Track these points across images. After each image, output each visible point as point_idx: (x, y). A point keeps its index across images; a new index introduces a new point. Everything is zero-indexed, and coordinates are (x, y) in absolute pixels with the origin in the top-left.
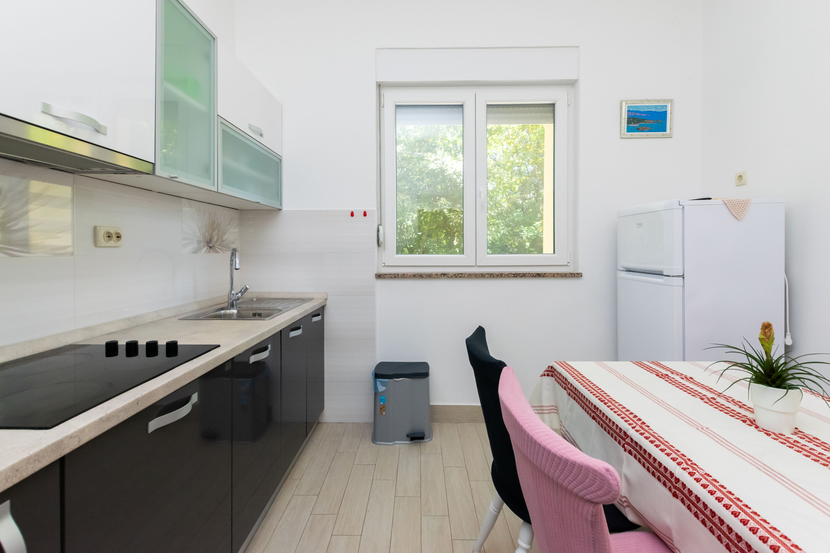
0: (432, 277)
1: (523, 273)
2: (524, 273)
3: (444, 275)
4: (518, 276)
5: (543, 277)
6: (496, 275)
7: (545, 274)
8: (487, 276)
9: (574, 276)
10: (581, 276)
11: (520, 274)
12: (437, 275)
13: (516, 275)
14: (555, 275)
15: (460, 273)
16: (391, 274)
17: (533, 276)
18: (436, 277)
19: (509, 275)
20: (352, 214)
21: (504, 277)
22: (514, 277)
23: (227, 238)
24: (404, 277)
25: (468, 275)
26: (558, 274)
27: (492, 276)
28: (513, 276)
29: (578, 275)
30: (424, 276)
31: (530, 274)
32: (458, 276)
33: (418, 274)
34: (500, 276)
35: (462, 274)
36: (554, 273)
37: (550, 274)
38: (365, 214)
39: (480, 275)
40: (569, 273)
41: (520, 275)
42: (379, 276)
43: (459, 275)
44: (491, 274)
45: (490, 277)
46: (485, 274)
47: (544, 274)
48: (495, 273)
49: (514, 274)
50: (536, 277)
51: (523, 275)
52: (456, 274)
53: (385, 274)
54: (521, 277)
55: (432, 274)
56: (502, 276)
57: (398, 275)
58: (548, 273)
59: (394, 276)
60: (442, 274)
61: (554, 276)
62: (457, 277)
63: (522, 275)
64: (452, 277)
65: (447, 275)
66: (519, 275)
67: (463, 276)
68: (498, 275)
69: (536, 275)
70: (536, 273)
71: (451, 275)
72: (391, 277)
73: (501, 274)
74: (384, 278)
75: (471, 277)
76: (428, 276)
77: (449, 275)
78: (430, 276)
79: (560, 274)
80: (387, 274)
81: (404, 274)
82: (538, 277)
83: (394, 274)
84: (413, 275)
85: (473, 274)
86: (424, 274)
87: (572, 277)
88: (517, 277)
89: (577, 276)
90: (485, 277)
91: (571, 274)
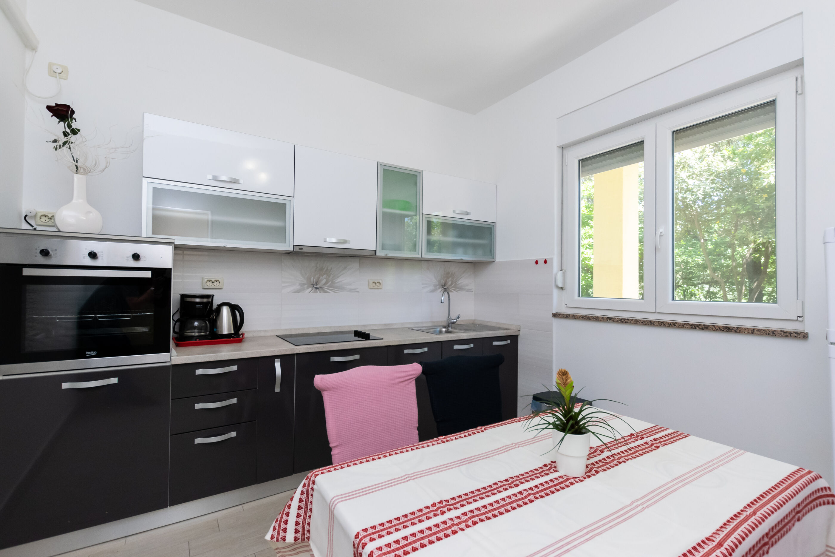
0: (599, 320)
1: (704, 325)
2: (706, 325)
3: (610, 319)
4: (697, 328)
5: (736, 332)
6: (668, 324)
7: (738, 328)
8: (657, 324)
9: (791, 336)
10: (807, 337)
11: (700, 325)
12: (603, 318)
13: (694, 327)
14: (755, 331)
15: (627, 318)
16: (563, 314)
17: (718, 329)
18: (602, 320)
19: (684, 325)
20: (537, 262)
21: (679, 327)
22: (692, 328)
23: (461, 283)
24: (574, 318)
25: (634, 321)
26: (759, 330)
27: (663, 325)
28: (690, 327)
29: (803, 336)
30: (591, 318)
31: (715, 327)
32: (625, 322)
33: (586, 316)
34: (672, 325)
35: (628, 319)
36: (753, 329)
37: (746, 329)
38: (545, 262)
39: (648, 323)
40: (781, 331)
41: (701, 327)
42: (555, 315)
43: (626, 320)
44: (662, 323)
45: (660, 325)
46: (655, 322)
47: (736, 329)
48: (666, 322)
49: (692, 325)
50: (723, 331)
51: (705, 328)
52: (622, 319)
53: (559, 314)
54: (702, 329)
55: (599, 317)
56: (675, 326)
57: (569, 315)
58: (742, 328)
59: (566, 316)
60: (608, 318)
61: (753, 332)
62: (623, 322)
63: (703, 327)
64: (617, 321)
65: (613, 319)
66: (699, 327)
67: (630, 321)
68: (671, 325)
69: (724, 328)
70: (723, 326)
71: (617, 319)
72: (564, 317)
73: (674, 323)
74: (558, 317)
75: (638, 324)
76: (595, 319)
77: (615, 320)
78: (596, 319)
79: (764, 330)
80: (561, 314)
81: (574, 315)
82: (727, 331)
83: (566, 315)
84: (582, 316)
85: (640, 321)
86: (591, 316)
87: (787, 336)
88: (695, 328)
89: (796, 337)
90: (654, 325)
91: (785, 332)
